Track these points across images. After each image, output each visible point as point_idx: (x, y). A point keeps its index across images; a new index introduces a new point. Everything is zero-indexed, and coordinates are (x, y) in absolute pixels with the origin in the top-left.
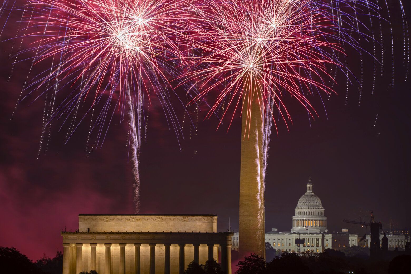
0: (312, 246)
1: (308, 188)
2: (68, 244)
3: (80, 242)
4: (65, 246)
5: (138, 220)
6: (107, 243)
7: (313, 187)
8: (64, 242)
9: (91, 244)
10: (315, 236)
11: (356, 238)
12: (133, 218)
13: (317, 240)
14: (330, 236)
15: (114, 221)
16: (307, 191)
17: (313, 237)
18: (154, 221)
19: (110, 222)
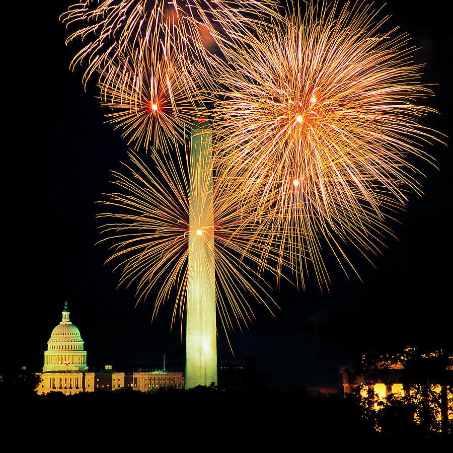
0: (71, 388)
1: (64, 317)
7: (70, 315)
10: (74, 376)
11: (123, 377)
13: (77, 380)
14: (92, 375)
16: (63, 320)
17: (71, 377)
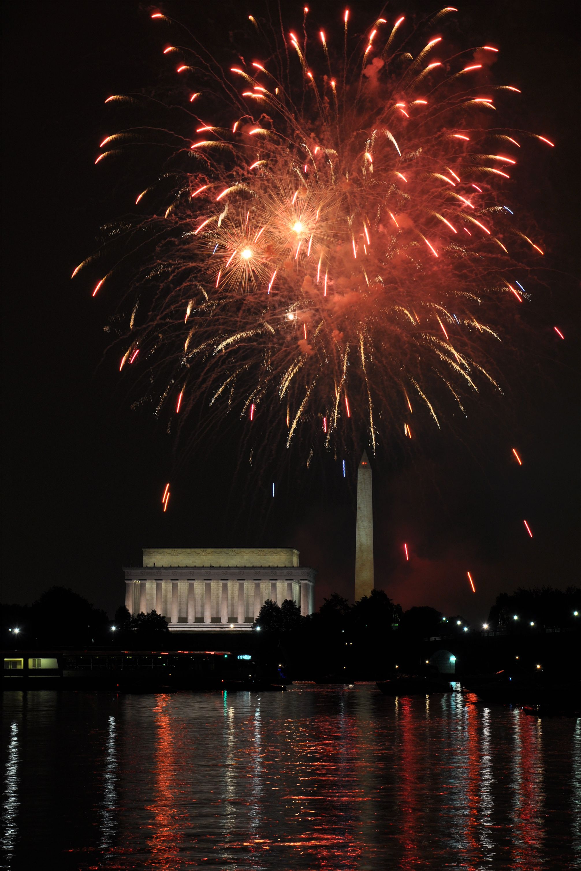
2: (131, 580)
3: (144, 577)
4: (127, 582)
5: (208, 554)
6: (174, 578)
8: (126, 577)
9: (156, 580)
12: (203, 552)
15: (182, 555)
18: (226, 555)
19: (178, 555)
